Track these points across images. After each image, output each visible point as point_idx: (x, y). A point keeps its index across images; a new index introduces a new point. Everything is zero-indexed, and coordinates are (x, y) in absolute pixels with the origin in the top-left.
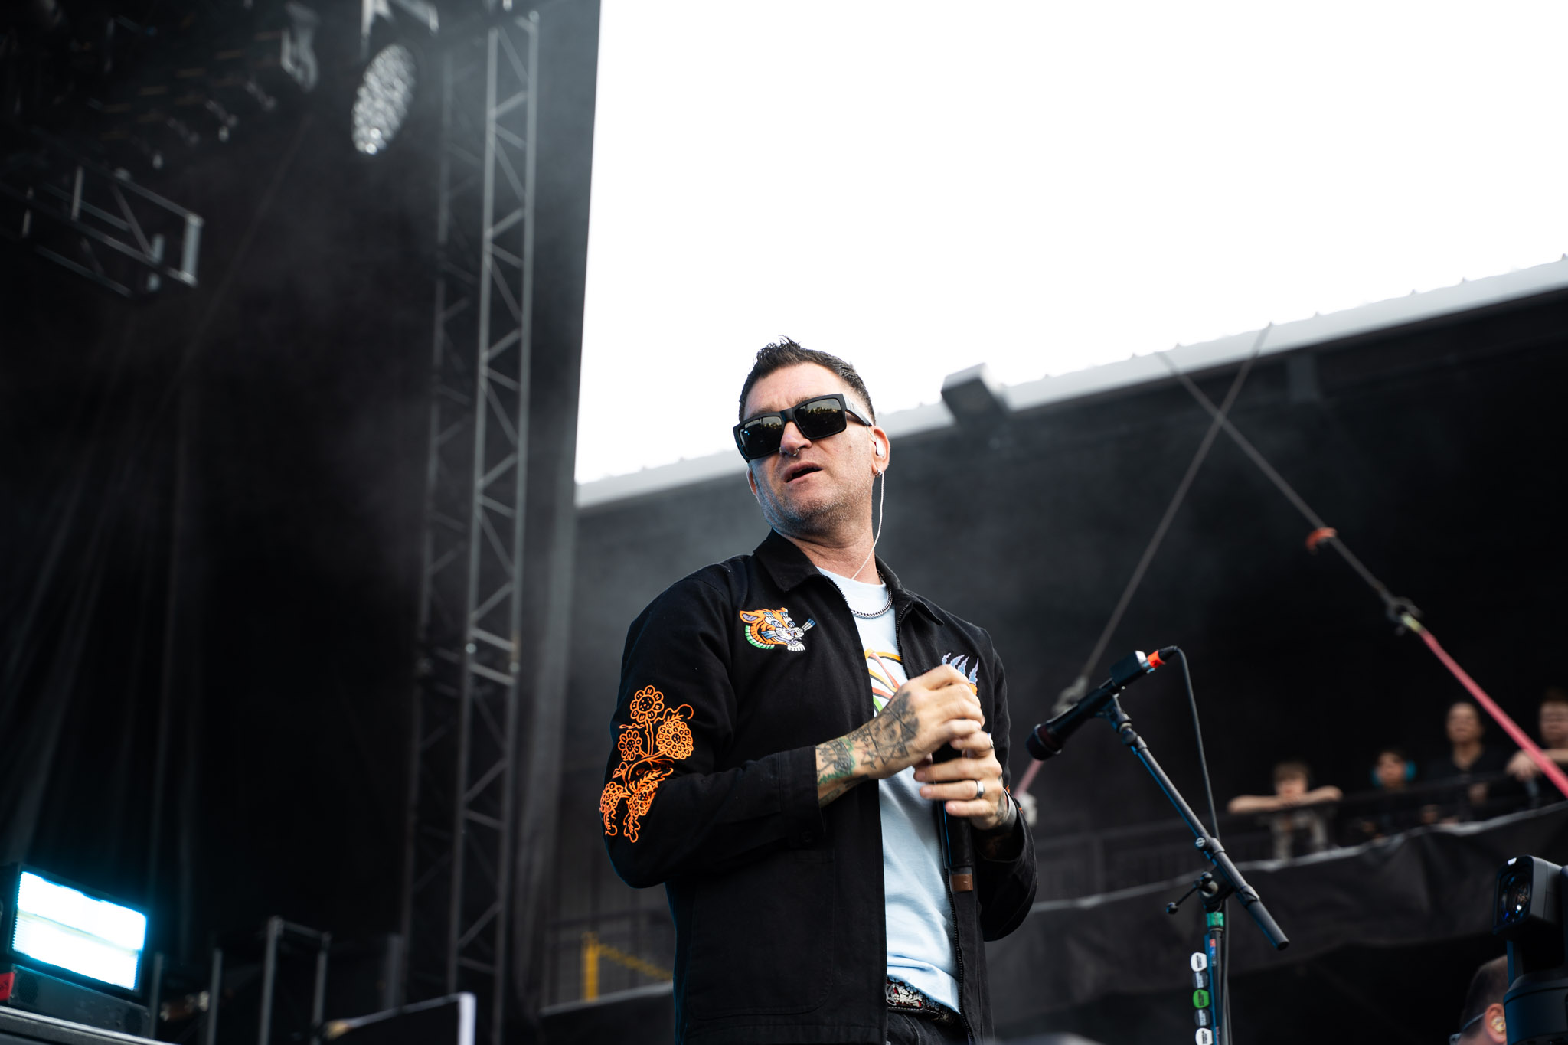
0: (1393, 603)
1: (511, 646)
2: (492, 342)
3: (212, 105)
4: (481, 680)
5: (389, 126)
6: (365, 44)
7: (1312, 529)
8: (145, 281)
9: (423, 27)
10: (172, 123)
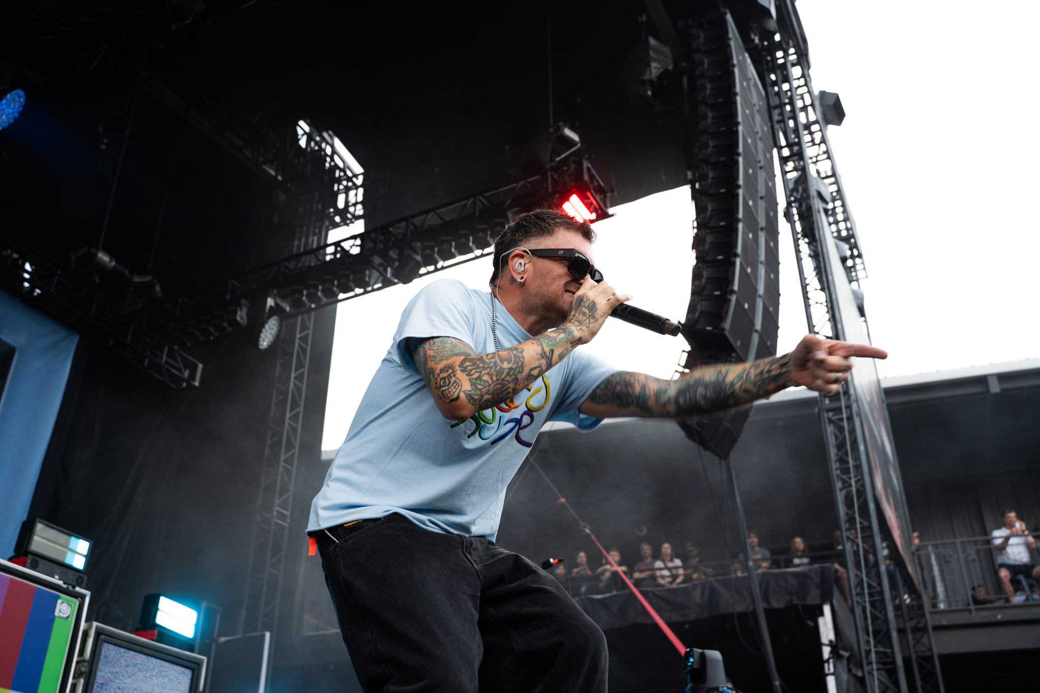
0: (582, 524)
1: (288, 513)
2: (291, 411)
3: (211, 329)
4: (277, 524)
5: (270, 341)
6: (266, 315)
7: (559, 498)
8: (182, 384)
9: (285, 310)
10: (197, 333)
